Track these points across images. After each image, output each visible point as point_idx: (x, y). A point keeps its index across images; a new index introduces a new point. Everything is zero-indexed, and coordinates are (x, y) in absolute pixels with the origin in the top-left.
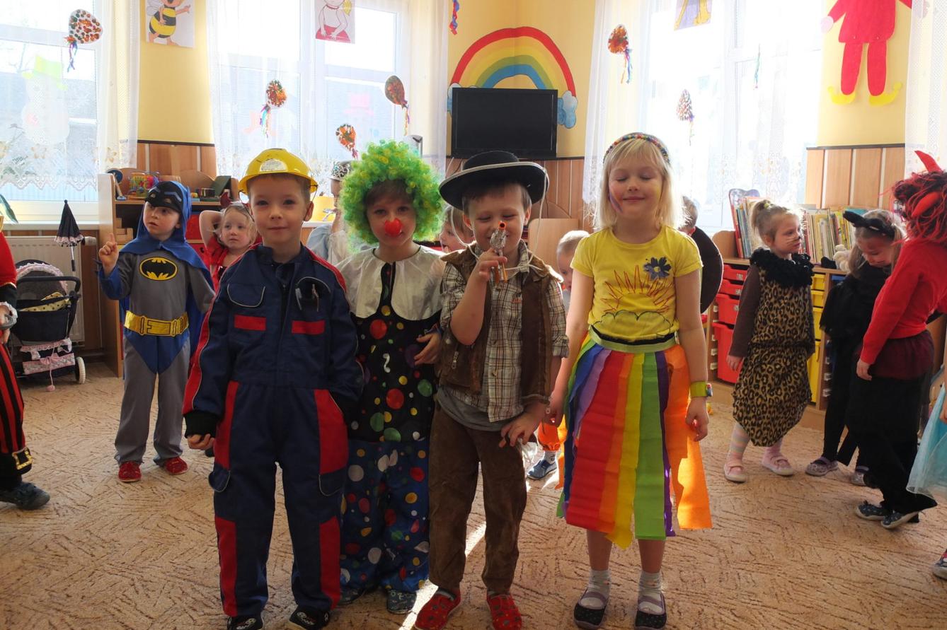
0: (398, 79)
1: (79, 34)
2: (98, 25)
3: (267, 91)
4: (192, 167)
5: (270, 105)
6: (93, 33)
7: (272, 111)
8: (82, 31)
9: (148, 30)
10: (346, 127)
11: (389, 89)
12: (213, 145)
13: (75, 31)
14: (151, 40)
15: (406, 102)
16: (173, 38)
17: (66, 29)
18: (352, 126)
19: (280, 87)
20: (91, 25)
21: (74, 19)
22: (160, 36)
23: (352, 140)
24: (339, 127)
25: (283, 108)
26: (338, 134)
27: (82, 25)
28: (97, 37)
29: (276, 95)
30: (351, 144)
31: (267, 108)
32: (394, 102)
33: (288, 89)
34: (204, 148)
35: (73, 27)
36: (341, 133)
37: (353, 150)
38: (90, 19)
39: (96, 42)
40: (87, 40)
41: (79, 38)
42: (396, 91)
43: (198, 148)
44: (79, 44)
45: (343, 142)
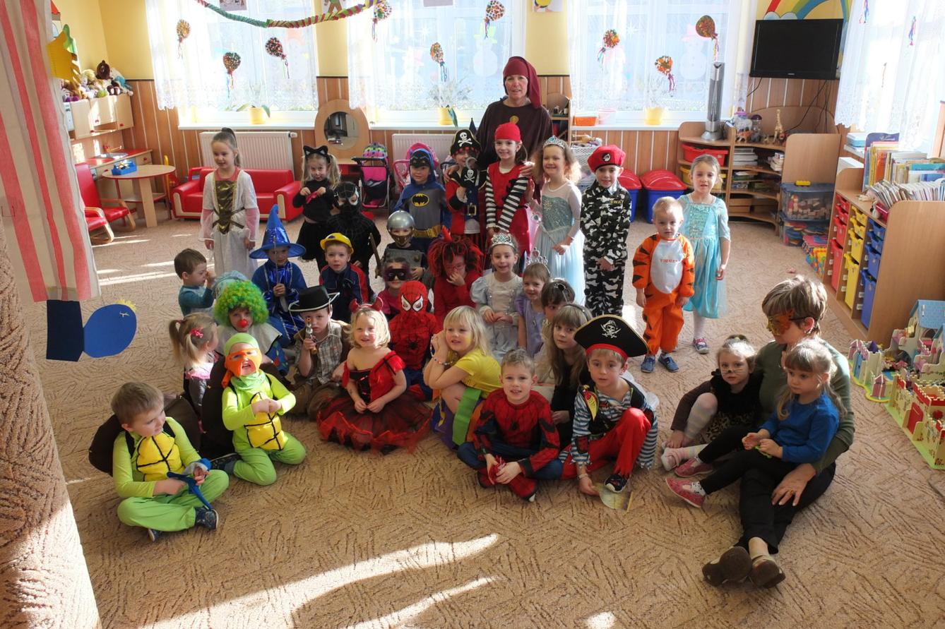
0: (709, 17)
1: (492, 16)
2: (503, 7)
3: (604, 38)
4: (557, 91)
5: (606, 48)
6: (499, 13)
7: (606, 52)
8: (493, 13)
9: (534, 5)
10: (664, 58)
11: (700, 26)
12: (568, 76)
13: (489, 14)
14: (535, 11)
15: (717, 35)
16: (549, 7)
17: (484, 14)
18: (670, 56)
19: (615, 33)
20: (498, 8)
21: (489, 7)
22: (542, 7)
23: (669, 67)
24: (658, 58)
25: (616, 47)
26: (656, 64)
27: (494, 10)
28: (502, 15)
29: (611, 40)
30: (668, 70)
31: (603, 50)
32: (705, 36)
33: (621, 34)
34: (565, 78)
35: (488, 12)
36: (659, 63)
37: (670, 75)
38: (498, 5)
39: (501, 18)
40: (495, 19)
41: (492, 18)
42: (706, 27)
43: (562, 78)
44: (491, 22)
45: (660, 70)
